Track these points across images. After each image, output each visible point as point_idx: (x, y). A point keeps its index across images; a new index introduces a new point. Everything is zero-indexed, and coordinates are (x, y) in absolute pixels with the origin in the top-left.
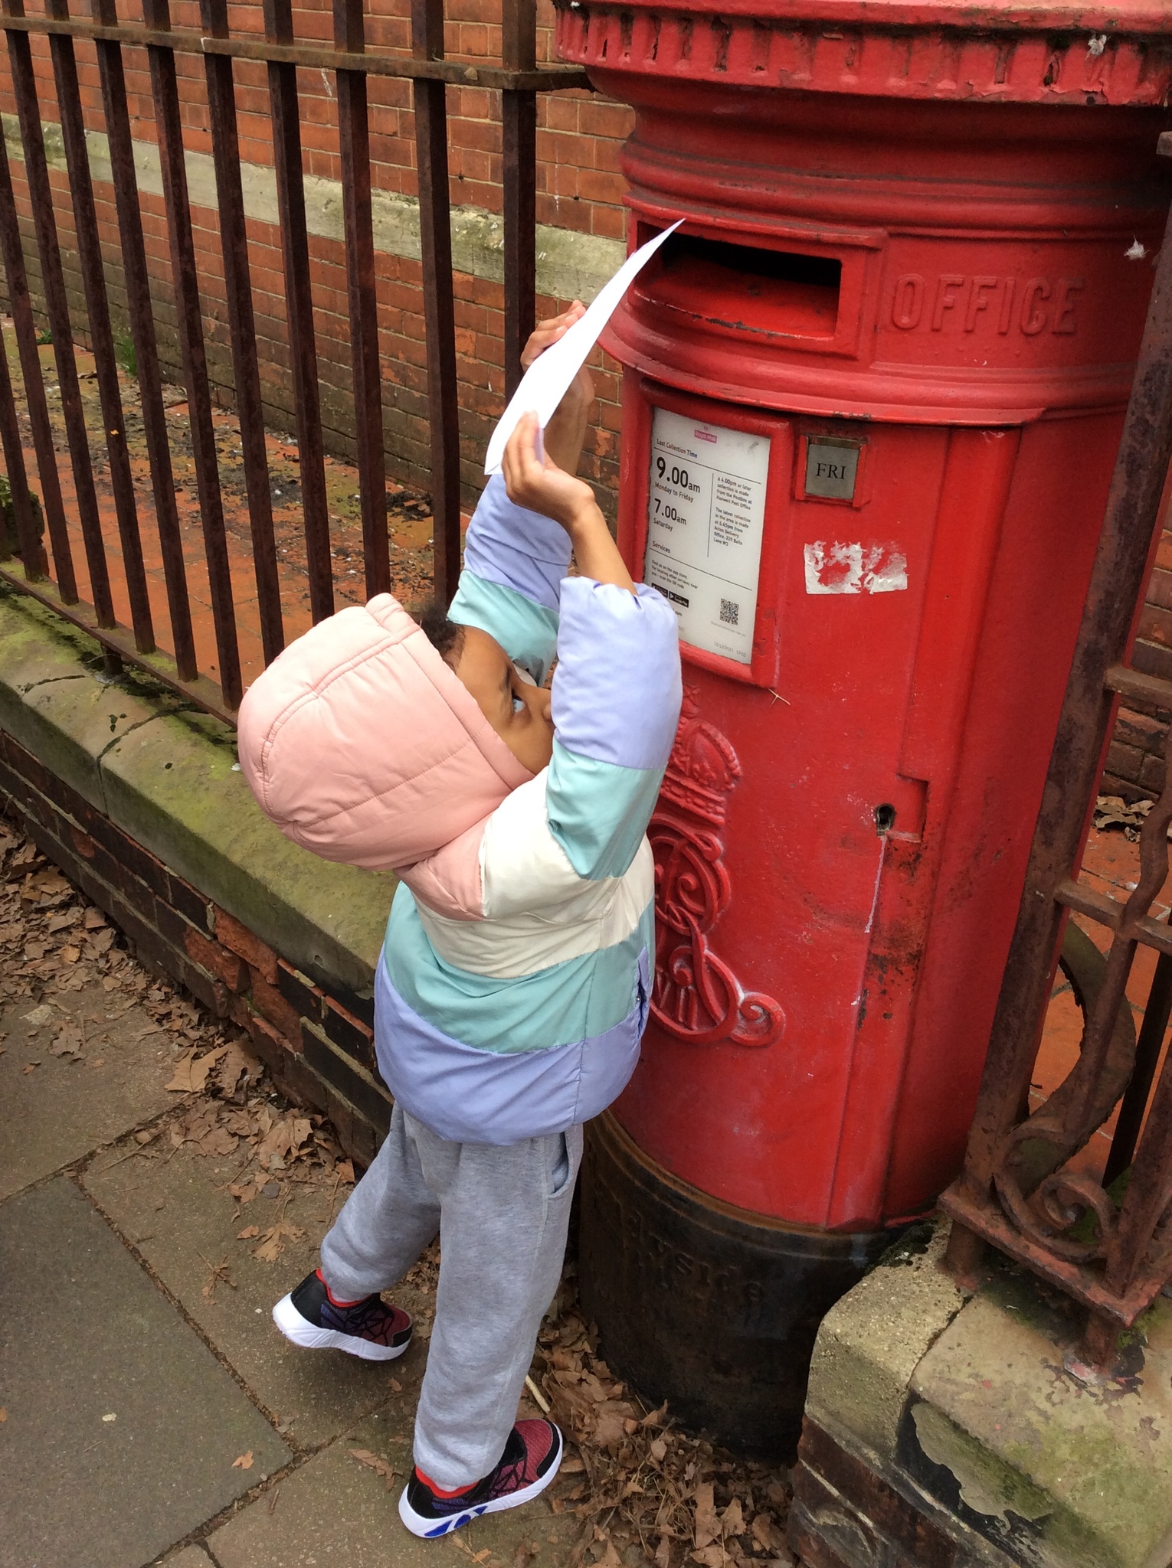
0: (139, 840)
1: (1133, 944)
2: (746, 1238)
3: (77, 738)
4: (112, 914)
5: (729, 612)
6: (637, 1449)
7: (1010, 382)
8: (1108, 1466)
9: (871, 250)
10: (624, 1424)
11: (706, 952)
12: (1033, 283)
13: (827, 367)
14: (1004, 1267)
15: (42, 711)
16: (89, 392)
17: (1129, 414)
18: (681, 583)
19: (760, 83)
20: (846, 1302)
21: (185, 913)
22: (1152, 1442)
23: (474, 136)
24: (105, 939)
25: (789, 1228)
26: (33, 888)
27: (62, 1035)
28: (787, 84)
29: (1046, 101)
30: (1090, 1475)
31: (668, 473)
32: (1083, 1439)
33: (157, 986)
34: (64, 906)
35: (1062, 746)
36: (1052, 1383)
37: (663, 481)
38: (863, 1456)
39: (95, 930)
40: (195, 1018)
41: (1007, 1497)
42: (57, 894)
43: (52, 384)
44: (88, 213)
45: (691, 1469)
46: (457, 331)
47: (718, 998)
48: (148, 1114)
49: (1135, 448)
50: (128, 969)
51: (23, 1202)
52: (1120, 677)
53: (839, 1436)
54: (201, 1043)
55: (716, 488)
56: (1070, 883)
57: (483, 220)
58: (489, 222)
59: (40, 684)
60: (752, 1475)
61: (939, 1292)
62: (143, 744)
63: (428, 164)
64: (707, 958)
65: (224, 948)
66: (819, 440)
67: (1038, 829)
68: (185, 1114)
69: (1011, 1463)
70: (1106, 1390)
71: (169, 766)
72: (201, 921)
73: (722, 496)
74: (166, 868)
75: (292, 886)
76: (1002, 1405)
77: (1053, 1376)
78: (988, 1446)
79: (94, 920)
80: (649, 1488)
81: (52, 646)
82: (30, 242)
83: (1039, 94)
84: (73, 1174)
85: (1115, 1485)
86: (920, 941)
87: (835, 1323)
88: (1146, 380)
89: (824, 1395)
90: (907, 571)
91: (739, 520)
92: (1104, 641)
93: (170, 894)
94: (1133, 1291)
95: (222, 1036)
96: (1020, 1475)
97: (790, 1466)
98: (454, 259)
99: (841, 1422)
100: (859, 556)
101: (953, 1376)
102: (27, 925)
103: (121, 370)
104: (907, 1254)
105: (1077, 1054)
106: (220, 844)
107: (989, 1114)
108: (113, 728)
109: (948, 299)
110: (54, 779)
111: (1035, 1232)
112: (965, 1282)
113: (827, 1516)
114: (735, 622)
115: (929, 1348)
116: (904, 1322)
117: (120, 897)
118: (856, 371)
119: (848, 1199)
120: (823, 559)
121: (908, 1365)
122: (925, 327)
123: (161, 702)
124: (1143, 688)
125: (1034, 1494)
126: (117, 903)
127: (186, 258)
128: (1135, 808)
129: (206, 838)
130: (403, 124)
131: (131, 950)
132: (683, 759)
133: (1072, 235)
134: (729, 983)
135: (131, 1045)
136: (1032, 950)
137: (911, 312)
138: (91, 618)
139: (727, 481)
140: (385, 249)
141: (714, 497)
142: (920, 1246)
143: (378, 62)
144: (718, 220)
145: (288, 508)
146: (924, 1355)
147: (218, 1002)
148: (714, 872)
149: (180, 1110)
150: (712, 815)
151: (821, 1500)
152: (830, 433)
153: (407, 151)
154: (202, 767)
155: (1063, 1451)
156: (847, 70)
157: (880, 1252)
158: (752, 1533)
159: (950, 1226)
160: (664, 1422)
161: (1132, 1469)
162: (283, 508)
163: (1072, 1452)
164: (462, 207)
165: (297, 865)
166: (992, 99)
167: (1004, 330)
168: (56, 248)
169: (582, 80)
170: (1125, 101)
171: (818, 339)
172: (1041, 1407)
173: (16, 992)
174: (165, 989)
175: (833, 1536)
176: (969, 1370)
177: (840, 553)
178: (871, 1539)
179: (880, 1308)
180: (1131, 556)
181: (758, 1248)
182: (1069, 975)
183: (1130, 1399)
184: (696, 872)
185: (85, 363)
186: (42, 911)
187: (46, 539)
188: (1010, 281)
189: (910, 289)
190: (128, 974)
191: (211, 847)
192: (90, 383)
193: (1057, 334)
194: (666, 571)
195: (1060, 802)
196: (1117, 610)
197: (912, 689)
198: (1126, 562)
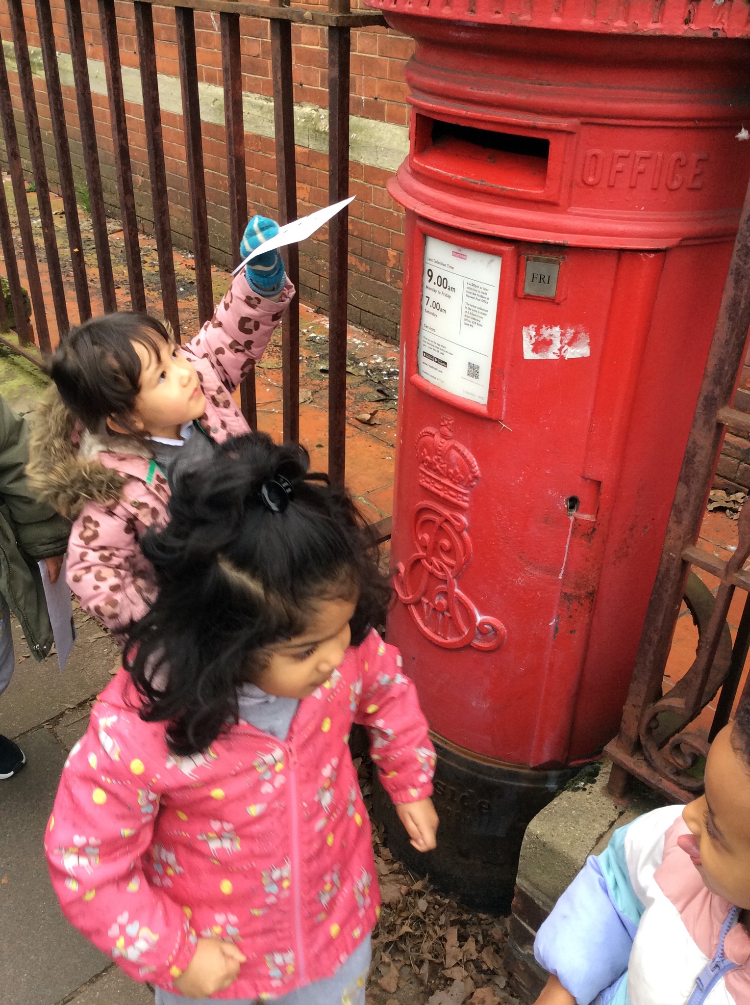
1: (733, 588)
2: (480, 772)
5: (473, 371)
6: (409, 905)
7: (660, 220)
9: (570, 133)
10: (400, 889)
11: (457, 590)
12: (675, 156)
13: (539, 210)
14: (645, 792)
16: (60, 224)
17: (736, 241)
18: (442, 352)
19: (497, 22)
20: (543, 813)
23: (310, 58)
25: (508, 766)
28: (515, 23)
29: (686, 35)
31: (434, 279)
37: (431, 285)
43: (36, 218)
44: (59, 106)
45: (443, 919)
46: (298, 185)
47: (463, 619)
48: (98, 689)
49: (740, 265)
52: (727, 415)
53: (539, 899)
55: (466, 289)
56: (692, 548)
57: (316, 113)
58: (319, 114)
59: (28, 412)
60: (482, 922)
61: (604, 809)
63: (279, 75)
64: (456, 593)
66: (534, 258)
67: (672, 512)
73: (469, 295)
80: (416, 930)
81: (36, 388)
82: (21, 126)
83: (681, 30)
84: (51, 727)
86: (594, 584)
87: (536, 826)
88: (748, 220)
89: (528, 873)
90: (589, 344)
91: (480, 311)
92: (717, 391)
97: (507, 917)
98: (296, 138)
99: (541, 891)
100: (559, 334)
103: (81, 209)
104: (583, 783)
105: (695, 656)
107: (638, 695)
109: (619, 166)
111: (667, 771)
112: (620, 802)
114: (477, 377)
115: (596, 844)
116: (581, 827)
118: (559, 213)
119: (545, 748)
120: (535, 336)
121: (583, 855)
122: (603, 184)
124: (743, 422)
127: (122, 136)
128: (733, 497)
130: (263, 49)
132: (443, 466)
133: (701, 124)
134: (470, 610)
135: (87, 645)
136: (667, 590)
137: (594, 174)
139: (473, 285)
140: (251, 131)
141: (465, 295)
142: (591, 778)
143: (247, 7)
144: (469, 113)
145: (188, 300)
146: (593, 848)
148: (462, 538)
150: (461, 502)
151: (526, 939)
152: (540, 253)
153: (266, 68)
156: (554, 13)
157: (565, 782)
158: (482, 958)
159: (610, 766)
160: (425, 887)
162: (186, 300)
164: (302, 104)
166: (651, 33)
167: (655, 186)
168: (38, 129)
169: (380, 20)
170: (738, 35)
171: (533, 192)
177: (546, 333)
179: (566, 818)
180: (736, 335)
181: (487, 778)
182: (690, 606)
184: (450, 538)
185: (57, 204)
187: (32, 319)
188: (660, 155)
189: (594, 159)
192: (61, 217)
193: (690, 189)
194: (433, 344)
195: (687, 495)
196: (727, 371)
197: (592, 421)
198: (734, 339)
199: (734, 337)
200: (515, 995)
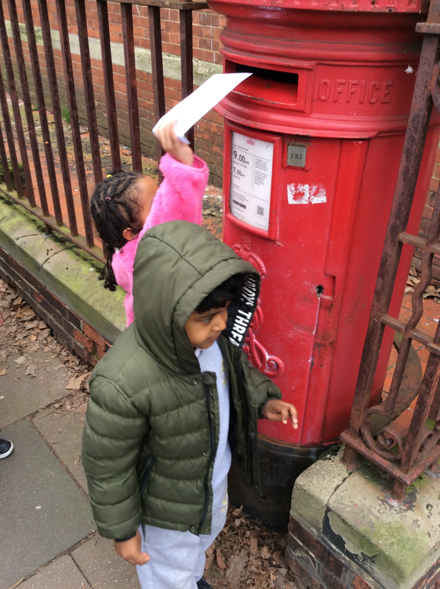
0: (57, 296)
1: (410, 340)
2: (271, 448)
3: (35, 258)
4: (49, 323)
5: (260, 211)
7: (365, 121)
8: (400, 537)
9: (310, 70)
11: (255, 340)
12: (373, 83)
13: (294, 115)
14: (366, 462)
15: (22, 247)
16: (52, 129)
17: (407, 134)
18: (243, 200)
19: (264, 4)
20: (305, 473)
21: (73, 323)
22: (417, 529)
24: (46, 333)
25: (286, 445)
26: (21, 313)
27: (29, 368)
28: (274, 5)
29: (373, 11)
30: (392, 540)
31: (238, 157)
32: (390, 527)
33: (64, 350)
34: (32, 320)
35: (383, 264)
36: (380, 505)
37: (236, 160)
38: (311, 531)
39: (43, 329)
40: (78, 362)
41: (362, 548)
42: (29, 315)
43: (37, 126)
47: (259, 358)
48: (58, 397)
49: (409, 147)
50: (54, 344)
51: (11, 428)
53: (303, 523)
54: (79, 372)
55: (255, 163)
56: (387, 316)
59: (22, 237)
60: (274, 537)
61: (340, 470)
62: (58, 260)
64: (255, 343)
65: (87, 337)
66: (292, 144)
67: (375, 295)
68: (72, 398)
69: (363, 535)
70: (401, 509)
71: (67, 268)
72: (79, 326)
73: (257, 166)
74: (66, 307)
75: (109, 314)
76: (361, 513)
77: (381, 503)
78: (355, 529)
79: (42, 325)
81: (27, 223)
83: (370, 8)
84: (30, 418)
85: (401, 544)
86: (334, 338)
87: (301, 480)
88: (413, 120)
89: (297, 508)
90: (326, 195)
91: (263, 175)
92: (398, 223)
93: (68, 316)
94: (411, 472)
95: (87, 369)
96: (366, 540)
99: (303, 518)
100: (308, 189)
101: (343, 502)
102: (18, 327)
103: (64, 120)
104: (329, 456)
106: (84, 297)
107: (359, 403)
108: (48, 254)
109: (340, 89)
110: (27, 272)
111: (375, 449)
112: (350, 467)
113: (299, 553)
114: (262, 215)
115: (335, 491)
116: (326, 481)
117: (51, 317)
118: (305, 117)
119: (308, 435)
120: (294, 190)
121: (327, 497)
122: (331, 100)
123: (65, 245)
124: (413, 241)
125: (372, 547)
126: (50, 319)
128: (439, 290)
129: (80, 295)
131: (55, 337)
133: (387, 64)
134: (263, 353)
135: (54, 372)
136: (373, 341)
137: (325, 94)
138: (40, 213)
139: (259, 160)
141: (254, 167)
142: (335, 453)
144: (252, 59)
146: (333, 494)
147: (85, 357)
149: (70, 396)
151: (296, 547)
152: (296, 141)
153: (168, 37)
154: (79, 269)
155: (383, 531)
157: (320, 454)
158: (272, 558)
159: (345, 446)
160: (241, 513)
161: (409, 538)
163: (386, 531)
165: (112, 306)
166: (351, 10)
167: (361, 101)
170: (404, 11)
171: (290, 105)
172: (376, 514)
173: (12, 352)
174: (67, 352)
175: (301, 560)
176: (349, 500)
177: (301, 188)
178: (314, 562)
179: (318, 475)
180: (408, 189)
181: (275, 452)
183: (410, 512)
185: (50, 118)
186: (23, 322)
188: (364, 82)
189: (325, 85)
190: (54, 346)
191: (81, 299)
192: (52, 125)
193: (383, 103)
194: (238, 195)
195: (382, 285)
196: (403, 211)
197: (329, 241)
198: (406, 192)
199: (406, 190)
200: (292, 580)
